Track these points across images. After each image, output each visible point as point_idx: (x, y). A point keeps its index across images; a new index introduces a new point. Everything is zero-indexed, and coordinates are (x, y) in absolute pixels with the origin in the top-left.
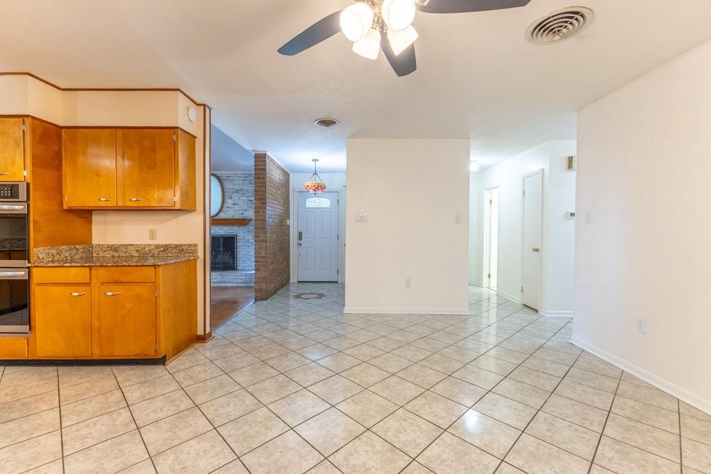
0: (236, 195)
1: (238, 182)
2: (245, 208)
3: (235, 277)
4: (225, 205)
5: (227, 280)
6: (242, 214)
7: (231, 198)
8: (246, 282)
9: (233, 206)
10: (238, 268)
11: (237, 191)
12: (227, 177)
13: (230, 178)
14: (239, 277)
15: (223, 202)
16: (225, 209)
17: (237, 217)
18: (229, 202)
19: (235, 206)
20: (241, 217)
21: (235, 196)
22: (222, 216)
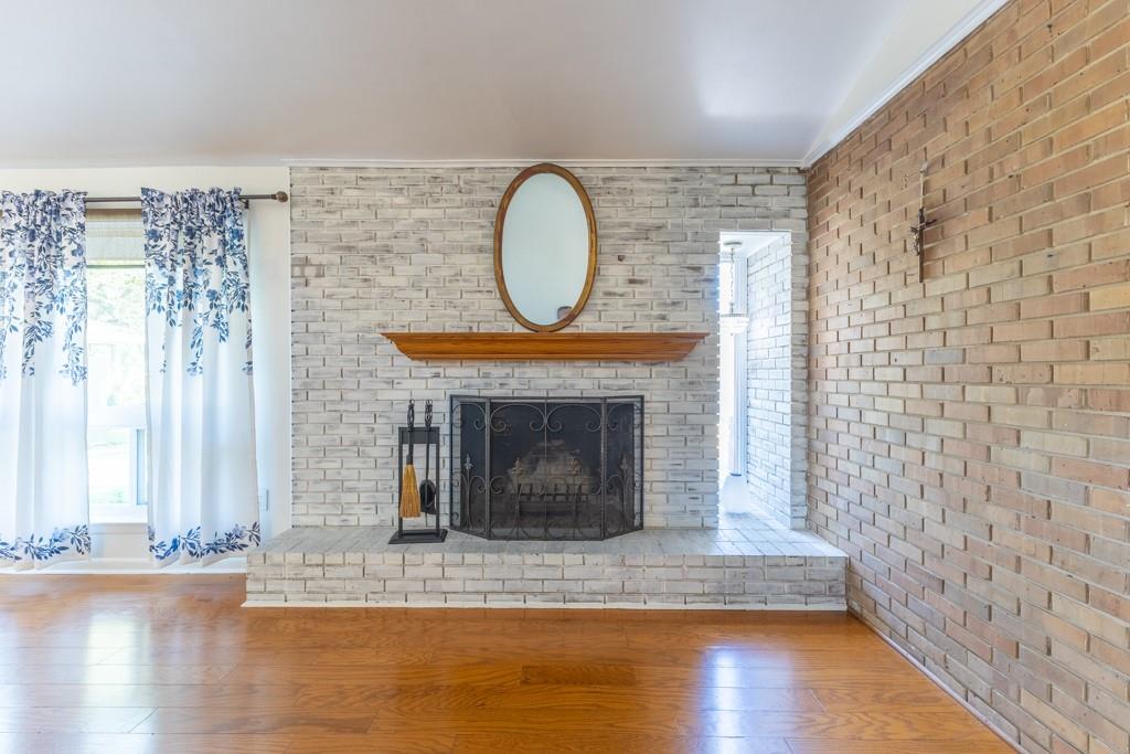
0: (639, 246)
1: (648, 199)
2: (675, 295)
3: (677, 573)
4: (600, 287)
5: (643, 586)
6: (663, 318)
7: (620, 259)
8: (720, 594)
9: (629, 289)
10: (649, 521)
11: (644, 233)
12: (605, 180)
13: (616, 184)
14: (694, 574)
15: (594, 273)
16: (598, 299)
17: (643, 327)
18: (614, 274)
19: (638, 288)
20: (656, 327)
21: (637, 251)
22: (587, 324)
